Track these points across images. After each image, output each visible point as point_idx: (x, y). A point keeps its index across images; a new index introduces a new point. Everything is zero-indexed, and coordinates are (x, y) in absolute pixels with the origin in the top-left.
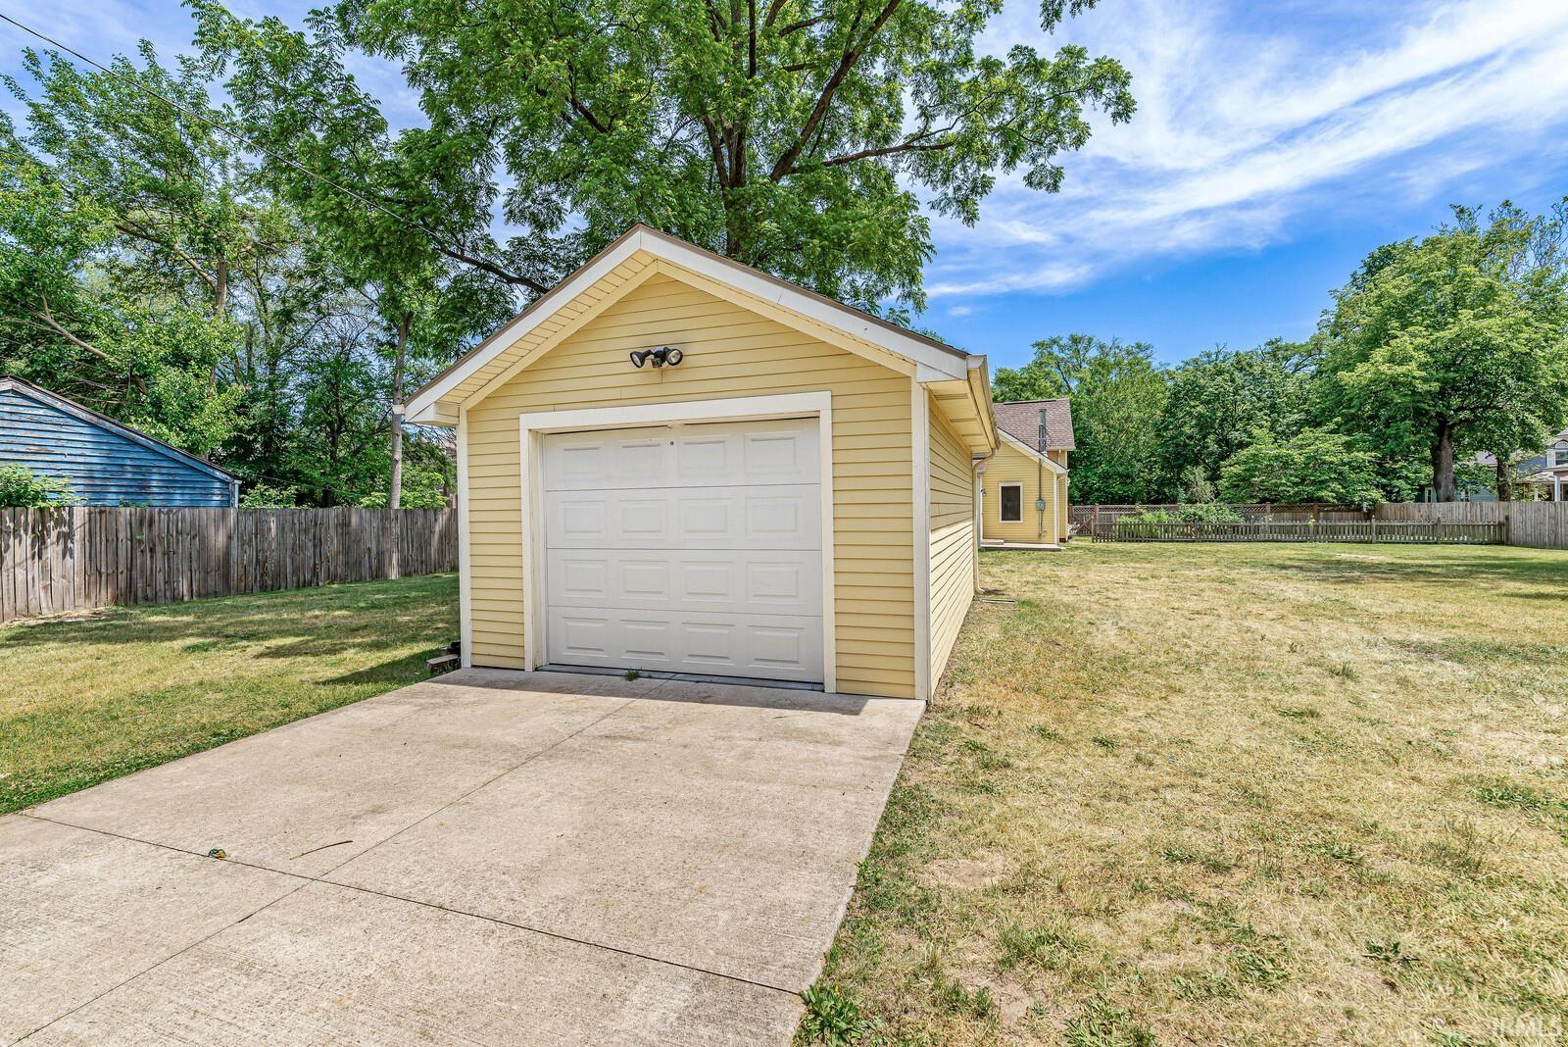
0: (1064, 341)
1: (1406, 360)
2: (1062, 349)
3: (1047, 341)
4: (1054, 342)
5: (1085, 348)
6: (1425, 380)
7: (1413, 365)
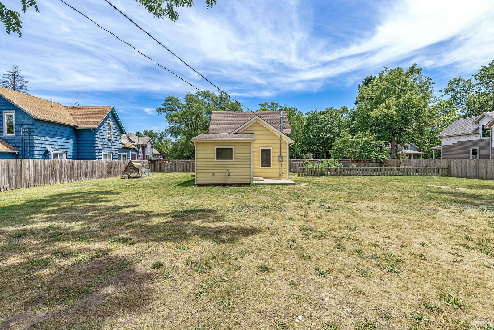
0: (270, 104)
1: (390, 109)
2: (268, 107)
3: (264, 104)
4: (266, 104)
5: (276, 107)
6: (396, 116)
7: (393, 110)
